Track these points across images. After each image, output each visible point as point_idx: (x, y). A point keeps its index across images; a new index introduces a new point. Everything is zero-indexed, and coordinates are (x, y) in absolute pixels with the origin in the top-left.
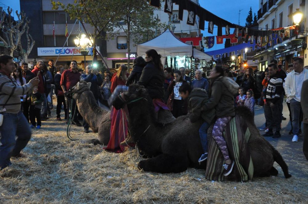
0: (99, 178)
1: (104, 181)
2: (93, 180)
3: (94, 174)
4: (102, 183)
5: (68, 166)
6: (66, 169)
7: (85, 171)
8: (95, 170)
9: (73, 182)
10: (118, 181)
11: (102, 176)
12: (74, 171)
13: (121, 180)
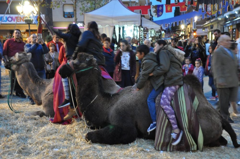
0: (45, 151)
1: (51, 154)
2: (38, 153)
3: (40, 147)
4: (48, 156)
5: (11, 140)
6: (9, 143)
7: (30, 144)
8: (41, 142)
9: (17, 157)
10: (65, 153)
11: (48, 148)
12: (18, 145)
13: (68, 152)
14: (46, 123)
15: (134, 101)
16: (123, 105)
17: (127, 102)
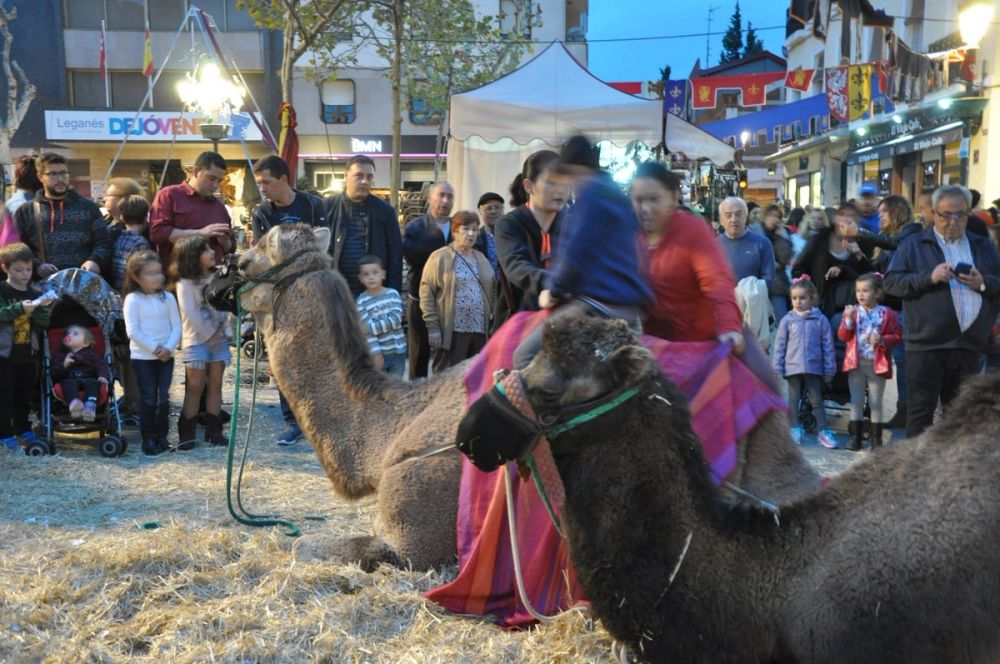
14: (401, 613)
15: (946, 551)
16: (878, 566)
17: (902, 549)
